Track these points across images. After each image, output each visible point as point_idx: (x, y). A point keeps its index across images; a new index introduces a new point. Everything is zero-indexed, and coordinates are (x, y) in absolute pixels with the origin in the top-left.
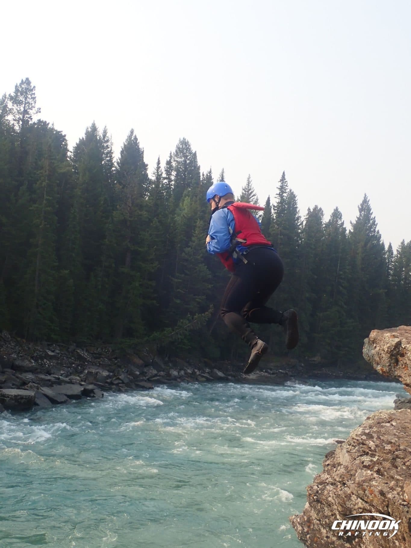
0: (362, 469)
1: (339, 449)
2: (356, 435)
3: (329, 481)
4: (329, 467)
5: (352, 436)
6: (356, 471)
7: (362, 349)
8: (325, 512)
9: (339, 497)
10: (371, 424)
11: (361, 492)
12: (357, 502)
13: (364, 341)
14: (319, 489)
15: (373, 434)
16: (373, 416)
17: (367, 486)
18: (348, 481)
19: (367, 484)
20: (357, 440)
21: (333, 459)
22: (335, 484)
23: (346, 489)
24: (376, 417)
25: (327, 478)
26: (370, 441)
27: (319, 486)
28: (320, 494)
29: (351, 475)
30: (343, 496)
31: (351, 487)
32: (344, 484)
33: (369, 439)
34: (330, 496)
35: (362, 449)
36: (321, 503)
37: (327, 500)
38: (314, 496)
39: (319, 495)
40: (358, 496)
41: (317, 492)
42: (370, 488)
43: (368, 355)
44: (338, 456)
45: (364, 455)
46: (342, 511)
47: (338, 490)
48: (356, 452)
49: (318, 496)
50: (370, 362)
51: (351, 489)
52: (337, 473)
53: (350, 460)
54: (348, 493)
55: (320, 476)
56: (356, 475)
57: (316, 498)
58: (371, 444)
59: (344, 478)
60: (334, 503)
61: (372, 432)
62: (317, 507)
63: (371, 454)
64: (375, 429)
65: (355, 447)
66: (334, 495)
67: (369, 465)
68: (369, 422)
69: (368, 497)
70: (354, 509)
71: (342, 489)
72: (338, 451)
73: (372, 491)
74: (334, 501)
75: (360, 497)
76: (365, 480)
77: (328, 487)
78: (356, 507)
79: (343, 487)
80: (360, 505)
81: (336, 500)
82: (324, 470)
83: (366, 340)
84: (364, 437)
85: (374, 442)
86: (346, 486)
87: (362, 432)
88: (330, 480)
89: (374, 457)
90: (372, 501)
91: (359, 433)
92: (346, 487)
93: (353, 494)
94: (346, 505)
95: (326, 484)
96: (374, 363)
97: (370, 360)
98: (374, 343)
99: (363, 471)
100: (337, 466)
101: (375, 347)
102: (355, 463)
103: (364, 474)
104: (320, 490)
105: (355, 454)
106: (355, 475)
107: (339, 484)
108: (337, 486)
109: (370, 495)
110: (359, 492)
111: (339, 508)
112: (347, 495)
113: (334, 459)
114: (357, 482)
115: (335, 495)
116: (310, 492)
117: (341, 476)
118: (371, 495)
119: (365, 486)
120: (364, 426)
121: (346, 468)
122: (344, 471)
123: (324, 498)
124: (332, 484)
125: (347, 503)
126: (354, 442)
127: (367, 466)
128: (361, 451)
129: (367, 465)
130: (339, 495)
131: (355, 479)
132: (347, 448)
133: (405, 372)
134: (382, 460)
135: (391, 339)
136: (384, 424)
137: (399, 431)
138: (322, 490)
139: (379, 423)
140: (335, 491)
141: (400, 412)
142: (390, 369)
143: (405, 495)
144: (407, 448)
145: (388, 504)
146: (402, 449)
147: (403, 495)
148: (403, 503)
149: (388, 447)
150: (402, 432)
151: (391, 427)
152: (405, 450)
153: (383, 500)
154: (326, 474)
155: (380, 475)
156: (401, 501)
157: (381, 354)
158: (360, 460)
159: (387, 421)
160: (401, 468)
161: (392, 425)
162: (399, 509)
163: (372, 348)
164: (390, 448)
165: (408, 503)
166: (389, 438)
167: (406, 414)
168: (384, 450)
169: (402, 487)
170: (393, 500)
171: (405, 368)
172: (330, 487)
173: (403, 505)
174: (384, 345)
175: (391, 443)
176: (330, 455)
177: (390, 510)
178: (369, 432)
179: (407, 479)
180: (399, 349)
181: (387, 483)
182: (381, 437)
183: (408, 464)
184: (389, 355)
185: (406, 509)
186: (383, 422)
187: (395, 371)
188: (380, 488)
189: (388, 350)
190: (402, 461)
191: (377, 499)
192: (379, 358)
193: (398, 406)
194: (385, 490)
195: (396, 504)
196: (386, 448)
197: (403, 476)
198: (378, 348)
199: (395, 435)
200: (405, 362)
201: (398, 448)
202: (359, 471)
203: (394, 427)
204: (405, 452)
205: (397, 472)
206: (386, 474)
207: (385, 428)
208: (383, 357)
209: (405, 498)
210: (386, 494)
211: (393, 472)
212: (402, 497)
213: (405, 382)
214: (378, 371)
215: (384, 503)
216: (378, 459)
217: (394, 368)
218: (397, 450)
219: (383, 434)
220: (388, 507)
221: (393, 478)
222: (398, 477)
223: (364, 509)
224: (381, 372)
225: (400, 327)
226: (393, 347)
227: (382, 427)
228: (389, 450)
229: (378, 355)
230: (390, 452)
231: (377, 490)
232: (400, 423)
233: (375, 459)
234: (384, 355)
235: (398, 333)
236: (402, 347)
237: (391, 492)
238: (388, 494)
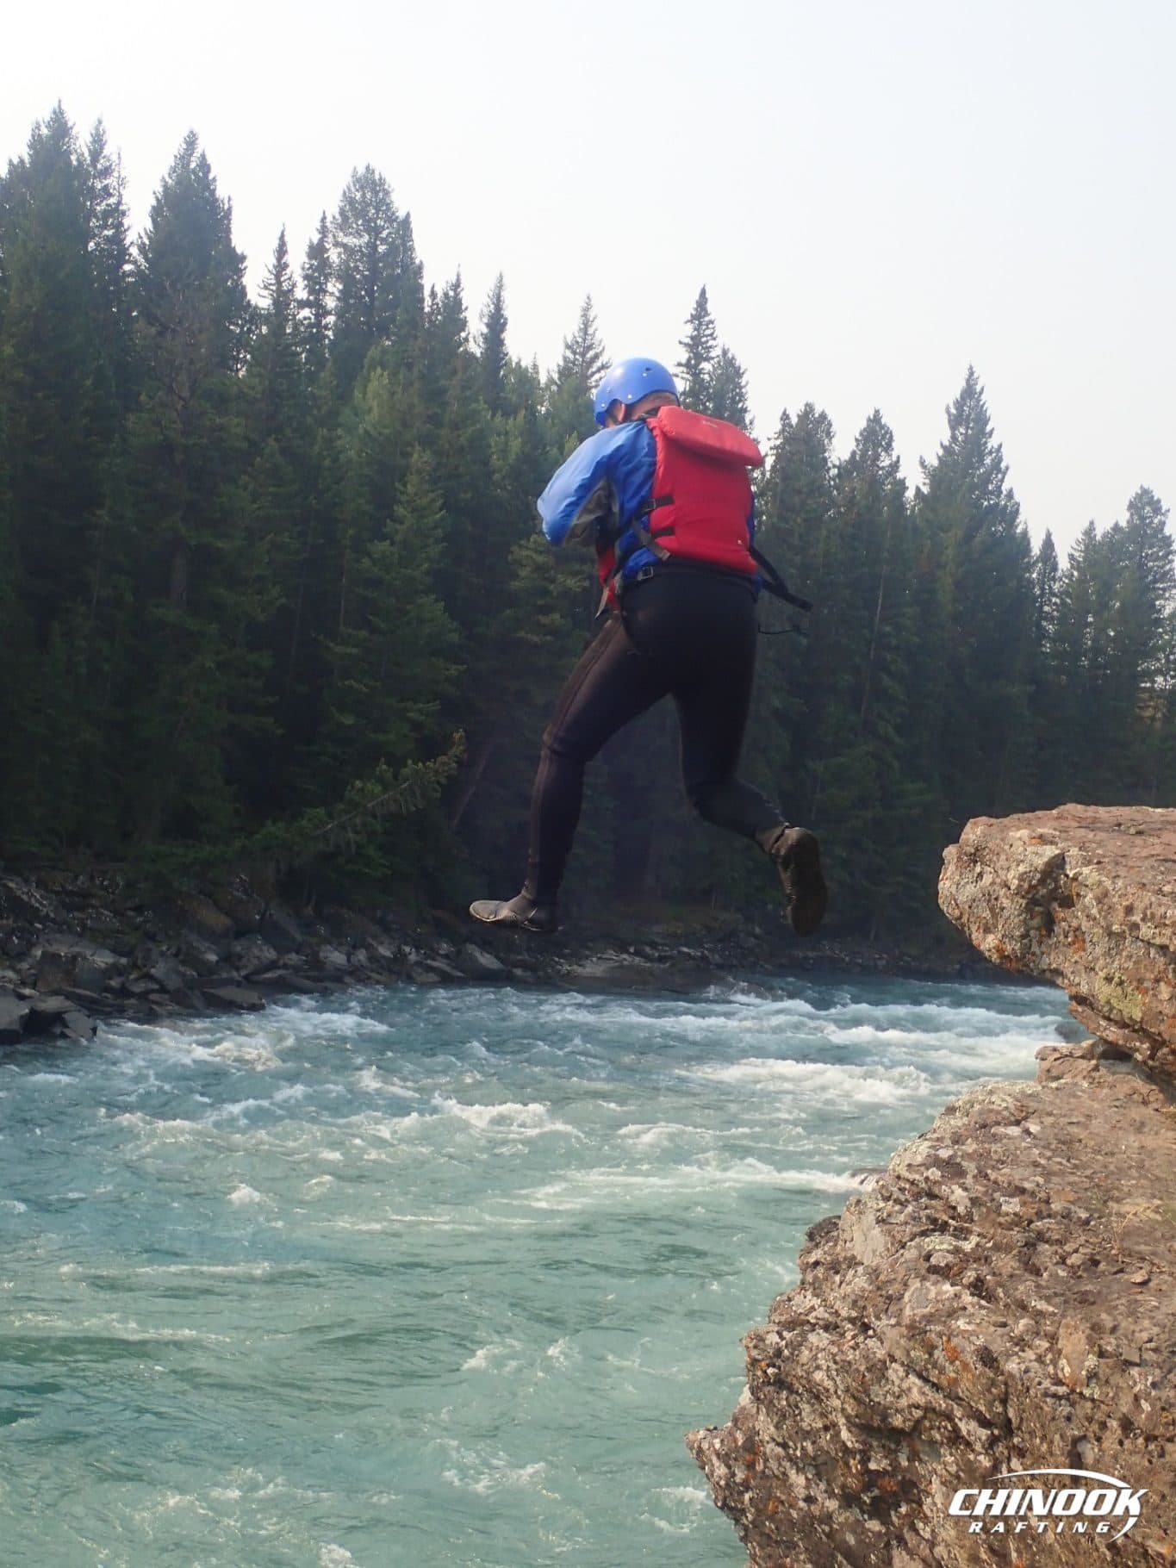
0: (924, 1279)
1: (852, 1213)
2: (909, 1165)
3: (817, 1318)
4: (820, 1272)
5: (894, 1170)
6: (905, 1284)
7: (937, 881)
8: (802, 1420)
9: (847, 1372)
10: (960, 1128)
11: (918, 1354)
12: (905, 1386)
13: (945, 853)
14: (784, 1342)
15: (965, 1164)
16: (966, 1103)
17: (940, 1335)
18: (878, 1318)
19: (939, 1328)
20: (912, 1183)
21: (831, 1244)
22: (836, 1327)
23: (871, 1343)
24: (977, 1107)
25: (813, 1308)
26: (955, 1187)
27: (785, 1334)
28: (788, 1358)
29: (890, 1298)
30: (862, 1368)
31: (889, 1336)
32: (866, 1327)
33: (950, 1179)
34: (818, 1368)
35: (928, 1211)
36: (791, 1390)
37: (809, 1381)
38: (769, 1365)
39: (782, 1365)
40: (909, 1368)
41: (779, 1353)
42: (949, 1340)
43: (955, 900)
44: (846, 1236)
45: (934, 1230)
46: (857, 1416)
47: (845, 1348)
48: (906, 1223)
49: (779, 1368)
50: (963, 925)
51: (887, 1345)
52: (842, 1291)
53: (888, 1250)
54: (878, 1356)
55: (790, 1300)
56: (906, 1298)
57: (773, 1374)
58: (958, 1195)
59: (864, 1308)
60: (832, 1391)
61: (962, 1156)
62: (776, 1402)
63: (955, 1229)
64: (970, 1146)
65: (903, 1204)
66: (831, 1364)
67: (947, 1265)
68: (952, 1122)
69: (942, 1371)
70: (897, 1411)
71: (857, 1344)
72: (848, 1219)
73: (954, 1349)
74: (831, 1383)
75: (915, 1371)
76: (932, 1315)
77: (812, 1338)
78: (904, 1402)
79: (861, 1339)
80: (916, 1396)
81: (838, 1379)
82: (803, 1283)
83: (950, 852)
84: (934, 1173)
85: (966, 1189)
86: (871, 1332)
87: (929, 1156)
88: (821, 1312)
89: (966, 1239)
90: (955, 1382)
91: (919, 1159)
92: (871, 1337)
93: (893, 1359)
94: (869, 1396)
95: (806, 1328)
96: (974, 928)
97: (960, 918)
98: (975, 862)
99: (928, 1284)
100: (844, 1266)
101: (980, 875)
102: (902, 1260)
103: (932, 1295)
104: (786, 1346)
105: (903, 1228)
106: (901, 1297)
107: (850, 1326)
108: (842, 1335)
109: (947, 1364)
110: (913, 1354)
111: (846, 1406)
112: (874, 1365)
113: (836, 1245)
114: (907, 1321)
115: (836, 1362)
116: (754, 1353)
117: (855, 1302)
118: (952, 1363)
119: (933, 1336)
120: (935, 1136)
121: (874, 1273)
122: (866, 1286)
123: (799, 1372)
124: (826, 1328)
125: (875, 1388)
126: (902, 1190)
127: (942, 1268)
128: (924, 1220)
129: (942, 1265)
130: (850, 1363)
131: (901, 1310)
132: (879, 1210)
133: (1076, 958)
134: (991, 1248)
135: (1029, 849)
136: (1001, 1130)
137: (1049, 1154)
138: (795, 1346)
139: (984, 1126)
140: (835, 1350)
141: (1057, 1089)
142: (1027, 949)
143: (1063, 1362)
144: (1073, 1208)
145: (1007, 1393)
146: (1057, 1213)
147: (1054, 1362)
148: (1053, 1388)
149: (1012, 1206)
150: (1058, 1156)
151: (1024, 1140)
152: (1067, 1215)
153: (988, 1378)
154: (809, 1294)
155: (983, 1298)
156: (1047, 1383)
157: (996, 899)
158: (919, 1247)
159: (1012, 1119)
160: (1051, 1275)
161: (1027, 1132)
162: (1042, 1408)
163: (970, 876)
164: (1017, 1209)
165: (1073, 1391)
166: (1017, 1177)
167: (1075, 1096)
168: (999, 1215)
169: (1053, 1338)
170: (1022, 1379)
171: (1074, 943)
172: (818, 1339)
173: (1054, 1396)
174: (1008, 869)
175: (1023, 1191)
176: (822, 1232)
177: (1011, 1414)
178: (950, 1157)
179: (1070, 1312)
180: (1056, 880)
181: (1004, 1325)
182: (989, 1171)
183: (1074, 1260)
184: (1024, 902)
185: (1065, 1409)
186: (998, 1123)
187: (1043, 953)
188: (980, 1342)
189: (1020, 886)
190: (1056, 1252)
191: (970, 1376)
192: (992, 910)
193: (1048, 1071)
194: (998, 1346)
195: (1032, 1392)
196: (1004, 1208)
197: (1057, 1300)
198: (987, 879)
199: (1036, 1164)
200: (1075, 923)
201: (1043, 1207)
202: (915, 1284)
203: (1035, 1137)
204: (1065, 1221)
205: (1038, 1286)
206: (1002, 1295)
207: (1004, 1141)
208: (1003, 909)
209: (1060, 1375)
210: (1001, 1360)
211: (1024, 1288)
212: (1051, 1369)
213: (1074, 990)
214: (987, 954)
215: (993, 1390)
216: (978, 1245)
217: (1040, 943)
218: (1040, 1215)
219: (998, 1161)
220: (1004, 1401)
221: (1023, 1307)
222: (1041, 1305)
223: (929, 1410)
224: (995, 958)
225: (1062, 807)
226: (1038, 876)
227: (995, 1138)
228: (1015, 1214)
229: (989, 901)
230: (1018, 1221)
231: (973, 1348)
232: (1053, 1125)
233: (968, 1246)
234: (1006, 903)
235: (1055, 829)
236: (1067, 876)
237: (1016, 1354)
238: (1007, 1361)
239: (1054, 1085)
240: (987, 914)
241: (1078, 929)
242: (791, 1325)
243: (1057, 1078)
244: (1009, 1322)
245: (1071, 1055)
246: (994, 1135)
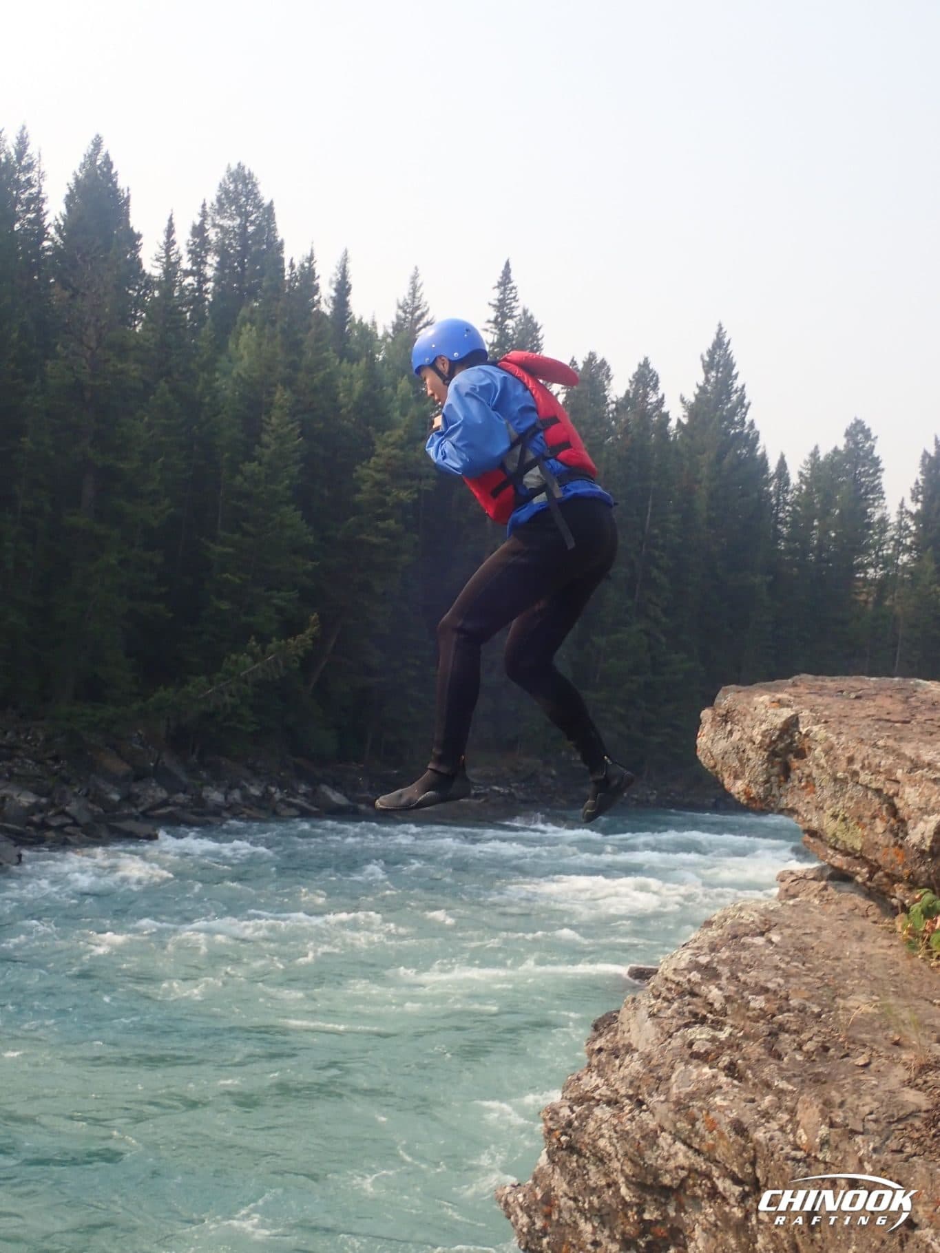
0: (687, 1063)
1: (629, 1009)
2: (675, 969)
3: (600, 1095)
4: (603, 1056)
5: (663, 973)
6: (672, 1068)
7: (696, 738)
8: (589, 1179)
9: (625, 1140)
10: (716, 938)
11: (683, 1125)
12: (672, 1151)
13: (702, 715)
14: (574, 1115)
15: (720, 968)
16: (720, 918)
17: (701, 1109)
18: (650, 1095)
19: (700, 1104)
20: (678, 984)
21: (612, 1034)
22: (616, 1102)
23: (644, 1116)
24: (729, 921)
25: (597, 1087)
26: (712, 987)
27: (575, 1108)
28: (577, 1128)
29: (659, 1079)
30: (638, 1137)
31: (658, 1112)
32: (640, 1103)
33: (708, 980)
34: (602, 1136)
35: (691, 1007)
36: (580, 1154)
37: (595, 1147)
38: (562, 1134)
39: (573, 1134)
40: (676, 1136)
41: (570, 1124)
42: (708, 1114)
43: (711, 753)
44: (625, 1027)
45: (695, 1023)
46: (633, 1176)
47: (624, 1120)
48: (673, 1017)
49: (570, 1136)
50: (717, 773)
51: (657, 1117)
52: (621, 1073)
53: (658, 1039)
54: (651, 1126)
55: (579, 1079)
56: (674, 1077)
57: (568, 1142)
58: (714, 993)
59: (639, 1087)
60: (613, 1155)
61: (718, 962)
62: (568, 1164)
63: (712, 1022)
64: (725, 954)
65: (670, 1001)
66: (612, 1133)
67: (706, 1052)
68: (710, 933)
69: (703, 1139)
70: (666, 1171)
71: (633, 1117)
72: (625, 1014)
73: (712, 1121)
74: (612, 1148)
75: (680, 1138)
76: (694, 1093)
77: (597, 1112)
78: (672, 1164)
79: (636, 1112)
80: (681, 1160)
81: (618, 1145)
82: (589, 1065)
83: (706, 714)
84: (695, 976)
85: (721, 989)
86: (644, 1107)
87: (691, 962)
88: (604, 1090)
89: (721, 1030)
90: (713, 1148)
91: (683, 965)
92: (645, 1111)
93: (663, 1130)
94: (643, 1159)
95: (592, 1103)
96: (726, 775)
97: (715, 767)
98: (727, 722)
99: (691, 1067)
100: (623, 1052)
101: (731, 732)
102: (670, 1047)
104: (576, 1118)
105: (670, 1021)
106: (669, 1078)
107: (627, 1101)
108: (622, 1109)
109: (707, 1133)
110: (679, 1125)
111: (625, 1168)
112: (647, 1134)
113: (616, 1035)
114: (674, 1098)
115: (616, 1132)
116: (550, 1124)
117: (631, 1083)
118: (711, 1132)
119: (695, 1110)
120: (696, 945)
121: (647, 1059)
122: (640, 1069)
123: (587, 1139)
124: (609, 1103)
125: (648, 1153)
126: (669, 990)
127: (702, 1054)
128: (687, 1014)
129: (702, 1051)
130: (627, 1133)
131: (669, 1089)
132: (650, 1007)
133: (808, 799)
134: (741, 1037)
135: (771, 711)
136: (748, 940)
137: (788, 959)
138: (584, 1118)
139: (735, 937)
140: (615, 1121)
141: (794, 906)
142: (768, 791)
143: (801, 1131)
144: (808, 1004)
145: (755, 1157)
146: (794, 1008)
147: (794, 1131)
148: (793, 1153)
149: (758, 1002)
150: (796, 961)
151: (767, 948)
152: (803, 1010)
153: (740, 1145)
154: (594, 1074)
155: (736, 1078)
156: (788, 1149)
157: (744, 751)
158: (683, 1036)
159: (758, 930)
160: (790, 1060)
161: (770, 941)
162: (783, 1169)
163: (721, 734)
164: (763, 1005)
165: (809, 1155)
166: (762, 979)
167: (808, 911)
168: (748, 1010)
169: (792, 1112)
170: (767, 1146)
171: (806, 787)
172: (602, 1112)
173: (794, 1159)
174: (753, 727)
175: (767, 990)
176: (606, 1023)
177: (759, 1173)
178: (708, 963)
179: (806, 1090)
180: (792, 736)
181: (753, 1101)
182: (740, 974)
183: (809, 1046)
184: (766, 754)
185: (802, 1170)
186: (747, 935)
187: (781, 796)
188: (734, 1115)
189: (762, 741)
190: (794, 1041)
191: (725, 1143)
192: (740, 760)
193: (787, 890)
194: (748, 1118)
195: (776, 1156)
196: (752, 1004)
197: (795, 1080)
198: (736, 736)
199: (777, 968)
200: (807, 771)
201: (784, 1003)
202: (680, 1067)
203: (776, 946)
204: (802, 1014)
205: (780, 1069)
206: (750, 1076)
207: (752, 949)
208: (749, 760)
209: (798, 1142)
210: (751, 1130)
211: (768, 1070)
212: (791, 1137)
213: (806, 825)
214: (737, 796)
215: (745, 1155)
216: (731, 1034)
217: (779, 787)
218: (781, 1010)
219: (747, 965)
220: (753, 1163)
221: (768, 1085)
222: (783, 1085)
223: (692, 1170)
224: (743, 799)
225: (796, 677)
226: (777, 733)
227: (744, 947)
228: (761, 1009)
229: (738, 753)
230: (762, 1014)
231: (727, 1120)
232: (791, 936)
233: (723, 1036)
234: (752, 755)
235: (790, 695)
236: (800, 733)
237: (763, 1124)
238: (755, 1131)
239: (791, 902)
240: (736, 764)
241: (810, 775)
242: (580, 1100)
243: (794, 896)
244: (757, 1098)
245: (804, 878)
246: (743, 944)
